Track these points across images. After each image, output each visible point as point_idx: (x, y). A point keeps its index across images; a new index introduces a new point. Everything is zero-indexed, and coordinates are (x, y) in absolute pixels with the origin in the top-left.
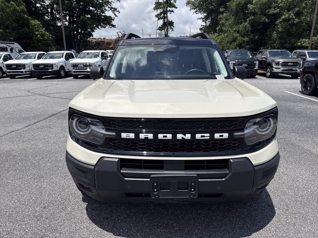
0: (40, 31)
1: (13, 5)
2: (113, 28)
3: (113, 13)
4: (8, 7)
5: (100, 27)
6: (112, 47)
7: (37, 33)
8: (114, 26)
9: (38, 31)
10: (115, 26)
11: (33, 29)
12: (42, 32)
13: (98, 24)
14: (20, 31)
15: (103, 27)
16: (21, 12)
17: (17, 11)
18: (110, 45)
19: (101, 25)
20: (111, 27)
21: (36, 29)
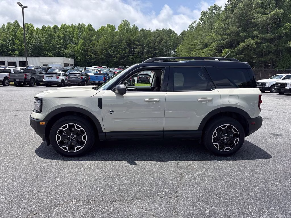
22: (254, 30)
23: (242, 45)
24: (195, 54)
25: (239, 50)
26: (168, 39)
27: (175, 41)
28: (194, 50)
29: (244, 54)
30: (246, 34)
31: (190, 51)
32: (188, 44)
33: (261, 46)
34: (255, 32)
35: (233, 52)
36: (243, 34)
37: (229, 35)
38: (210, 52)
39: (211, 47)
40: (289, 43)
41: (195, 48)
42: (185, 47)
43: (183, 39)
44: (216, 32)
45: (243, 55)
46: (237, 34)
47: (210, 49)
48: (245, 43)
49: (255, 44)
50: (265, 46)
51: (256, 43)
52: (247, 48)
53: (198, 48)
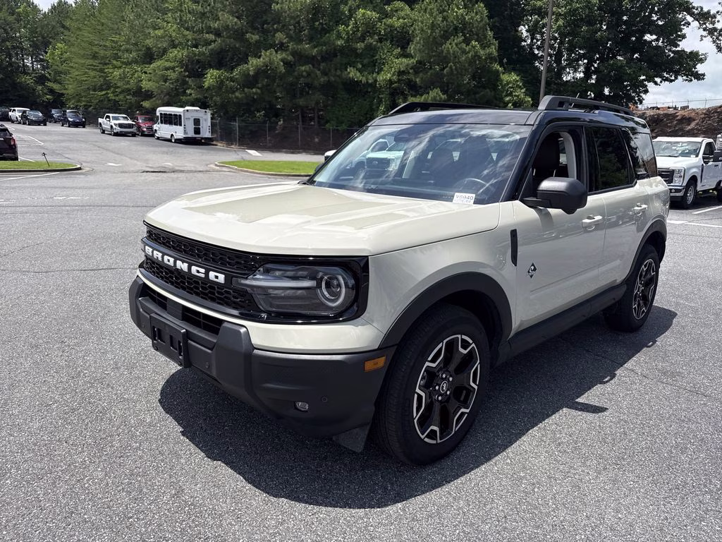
0: (515, 96)
1: (474, 47)
2: (695, 81)
3: (714, 42)
4: (464, 52)
5: (658, 80)
6: (693, 129)
7: (507, 99)
8: (699, 77)
9: (511, 94)
10: (704, 75)
11: (503, 92)
12: (518, 96)
13: (652, 72)
14: (477, 96)
15: (667, 79)
16: (486, 59)
17: (480, 57)
18: (689, 125)
19: (661, 77)
20: (691, 80)
21: (508, 91)
22: (277, 30)
23: (254, 63)
24: (120, 75)
25: (246, 75)
26: (11, 19)
27: (36, 28)
28: (115, 62)
29: (260, 85)
30: (260, 37)
31: (99, 63)
32: (91, 44)
33: (294, 71)
34: (279, 35)
35: (232, 80)
36: (253, 36)
37: (218, 33)
38: (169, 72)
39: (166, 61)
40: (348, 70)
41: (117, 57)
42: (82, 52)
43: (63, 26)
44: (181, 20)
45: (258, 88)
46: (239, 35)
47: (168, 64)
48: (261, 59)
49: (282, 63)
50: (305, 71)
51: (286, 63)
52: (265, 72)
53: (127, 58)
